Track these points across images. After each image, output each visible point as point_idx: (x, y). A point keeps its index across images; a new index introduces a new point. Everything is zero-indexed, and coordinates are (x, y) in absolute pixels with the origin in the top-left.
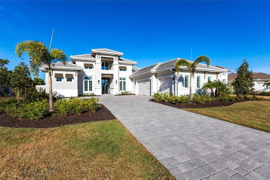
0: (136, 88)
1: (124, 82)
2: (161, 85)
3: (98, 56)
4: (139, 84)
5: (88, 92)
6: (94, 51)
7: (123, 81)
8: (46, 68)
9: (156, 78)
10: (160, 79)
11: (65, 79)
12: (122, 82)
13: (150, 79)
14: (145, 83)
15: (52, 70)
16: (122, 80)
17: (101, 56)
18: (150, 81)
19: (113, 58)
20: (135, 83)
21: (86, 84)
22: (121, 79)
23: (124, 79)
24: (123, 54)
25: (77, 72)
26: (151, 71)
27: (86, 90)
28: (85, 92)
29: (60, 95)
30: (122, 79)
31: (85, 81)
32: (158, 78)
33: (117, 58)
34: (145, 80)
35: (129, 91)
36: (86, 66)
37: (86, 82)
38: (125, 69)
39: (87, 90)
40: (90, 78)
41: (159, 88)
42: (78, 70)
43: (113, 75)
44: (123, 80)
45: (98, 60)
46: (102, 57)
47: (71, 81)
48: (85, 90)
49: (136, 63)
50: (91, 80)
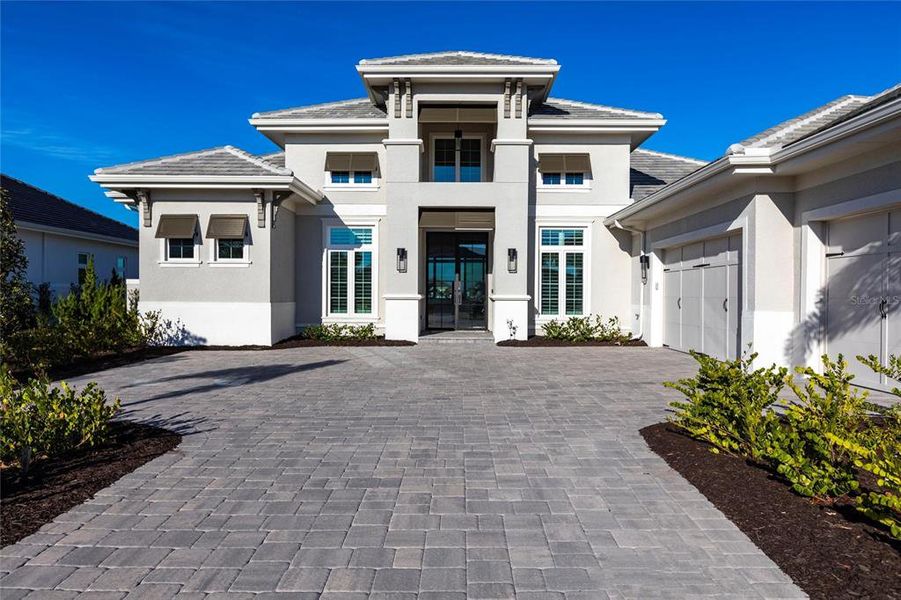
0: (647, 301)
1: (569, 256)
2: (833, 278)
3: (399, 102)
4: (671, 267)
5: (349, 319)
6: (371, 68)
7: (562, 250)
8: (123, 191)
9: (793, 219)
10: (824, 223)
11: (208, 247)
12: (556, 256)
13: (734, 226)
14: (703, 261)
15: (144, 200)
16: (555, 243)
17: (418, 97)
18: (734, 241)
19: (494, 106)
20: (645, 261)
21: (339, 274)
22: (550, 237)
23: (575, 238)
24: (557, 68)
25: (268, 205)
26: (733, 160)
27: (338, 305)
28: (330, 319)
29: (184, 331)
30: (561, 237)
31: (334, 256)
32: (806, 216)
33: (519, 103)
34: (703, 242)
35: (604, 321)
36: (341, 169)
37: (339, 261)
38: (576, 171)
39: (344, 308)
40: (361, 236)
41: (811, 306)
42: (276, 192)
43: (492, 210)
44: (568, 242)
45: (402, 127)
46: (422, 105)
47: (239, 254)
48: (334, 308)
49: (657, 120)
50: (364, 248)
